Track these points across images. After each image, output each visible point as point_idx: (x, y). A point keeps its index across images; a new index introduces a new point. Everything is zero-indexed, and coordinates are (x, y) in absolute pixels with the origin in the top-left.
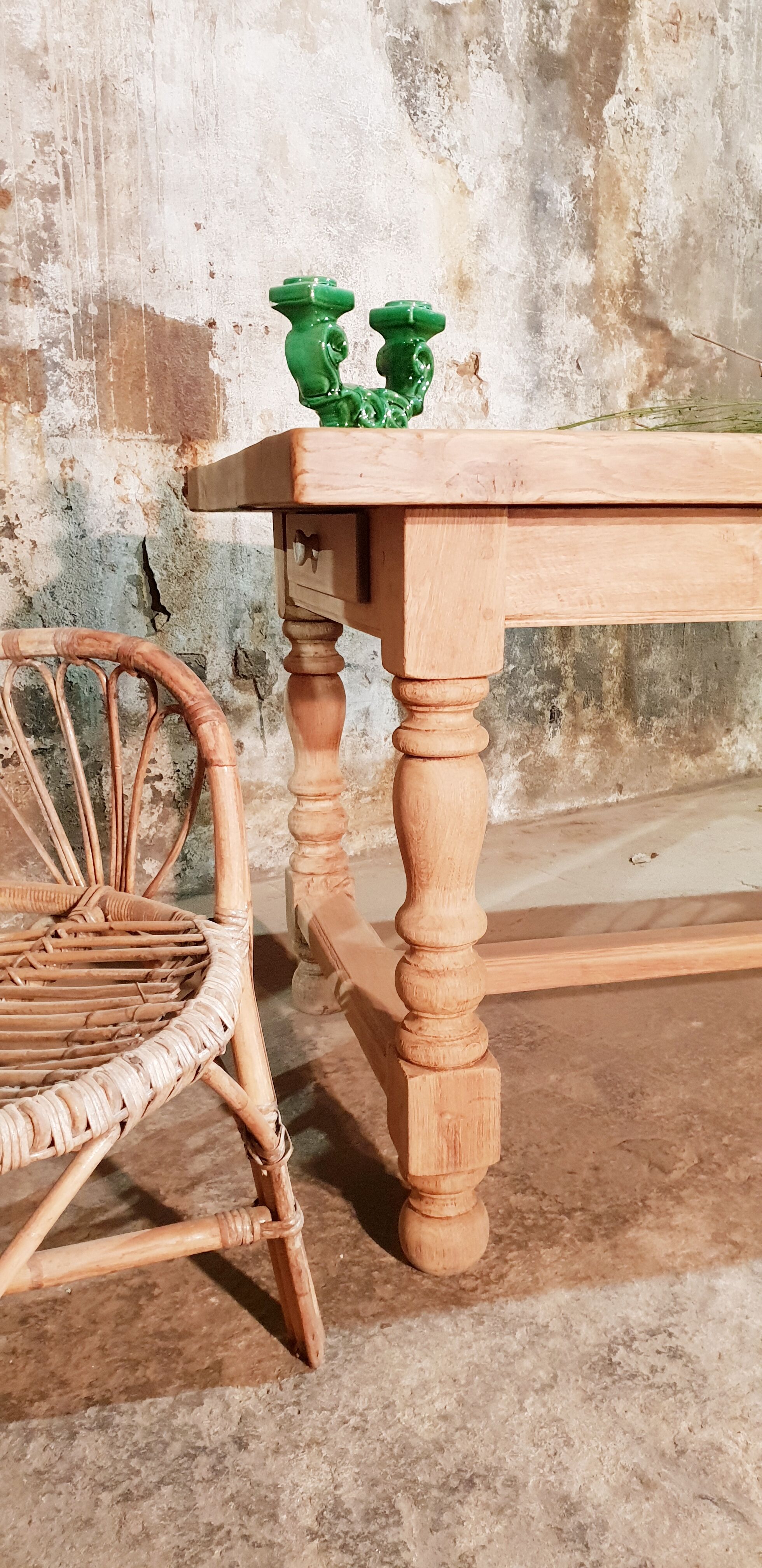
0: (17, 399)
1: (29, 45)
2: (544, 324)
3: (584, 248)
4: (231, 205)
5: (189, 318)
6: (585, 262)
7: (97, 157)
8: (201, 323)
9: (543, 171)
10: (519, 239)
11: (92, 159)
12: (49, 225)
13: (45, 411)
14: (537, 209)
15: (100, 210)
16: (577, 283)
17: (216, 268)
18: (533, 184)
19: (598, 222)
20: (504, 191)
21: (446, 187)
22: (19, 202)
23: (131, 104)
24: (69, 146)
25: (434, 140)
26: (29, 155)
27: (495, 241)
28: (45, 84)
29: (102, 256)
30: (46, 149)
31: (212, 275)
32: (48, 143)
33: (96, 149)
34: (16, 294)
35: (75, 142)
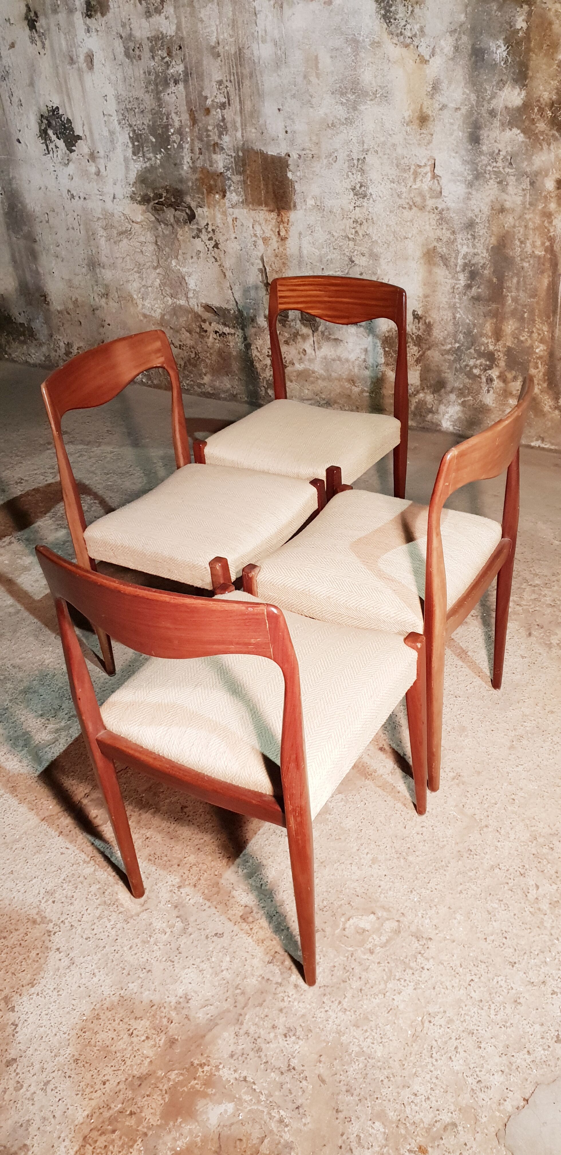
0: (217, 193)
1: (213, 44)
2: (481, 137)
3: (516, 81)
4: (294, 96)
5: (278, 154)
6: (517, 90)
7: (239, 86)
8: (283, 155)
9: (481, 34)
10: (463, 84)
11: (237, 88)
12: (223, 119)
13: (226, 197)
14: (476, 62)
15: (241, 109)
16: (510, 106)
17: (288, 129)
18: (473, 45)
19: (529, 60)
20: (451, 54)
21: (411, 61)
22: (213, 112)
23: (250, 58)
24: (228, 84)
25: (401, 34)
26: (215, 91)
27: (445, 88)
28: (219, 58)
29: (242, 129)
30: (221, 87)
31: (286, 132)
32: (221, 85)
33: (238, 83)
34: (214, 150)
35: (231, 81)
